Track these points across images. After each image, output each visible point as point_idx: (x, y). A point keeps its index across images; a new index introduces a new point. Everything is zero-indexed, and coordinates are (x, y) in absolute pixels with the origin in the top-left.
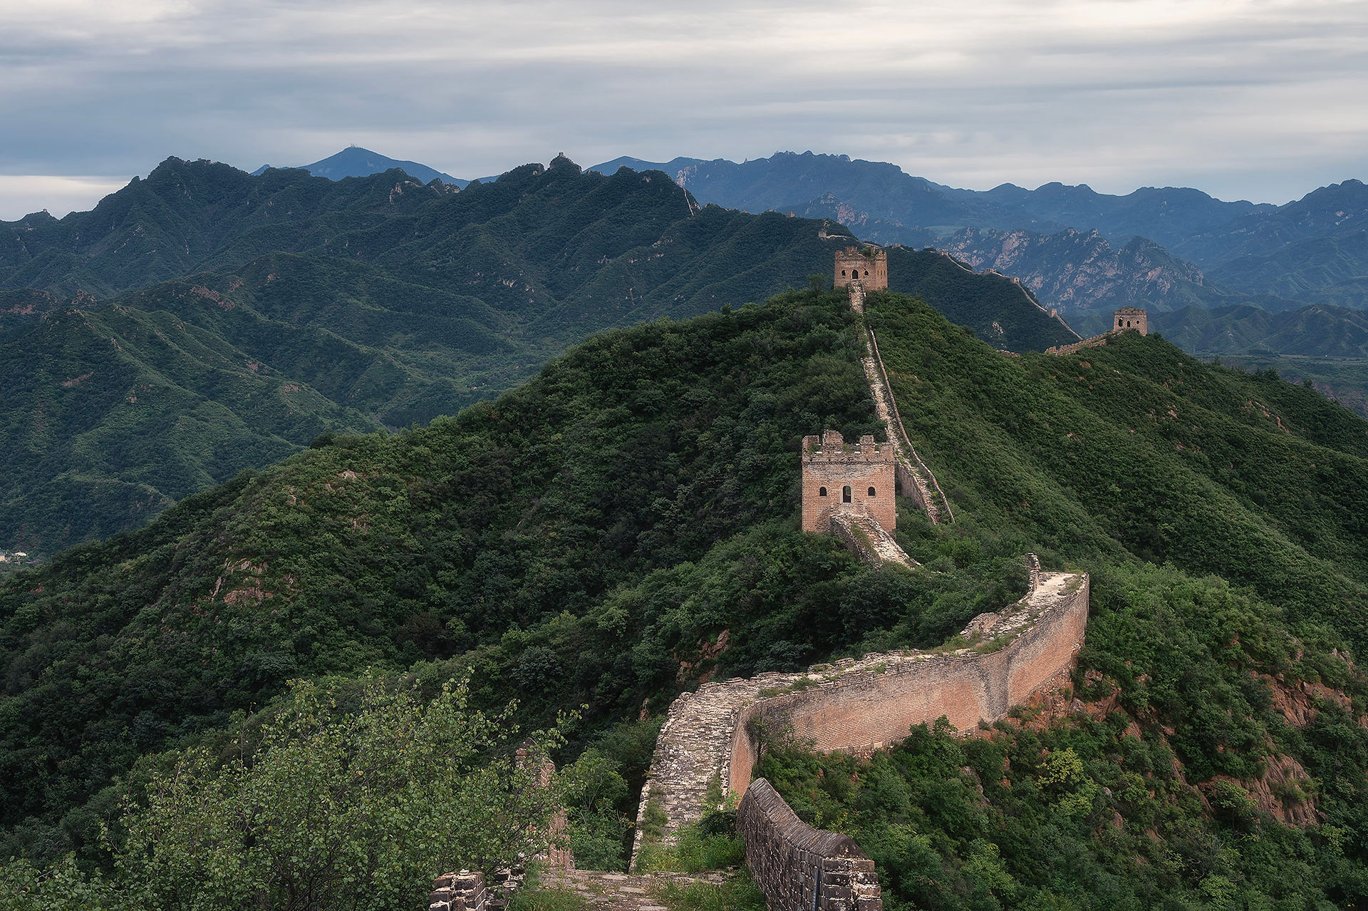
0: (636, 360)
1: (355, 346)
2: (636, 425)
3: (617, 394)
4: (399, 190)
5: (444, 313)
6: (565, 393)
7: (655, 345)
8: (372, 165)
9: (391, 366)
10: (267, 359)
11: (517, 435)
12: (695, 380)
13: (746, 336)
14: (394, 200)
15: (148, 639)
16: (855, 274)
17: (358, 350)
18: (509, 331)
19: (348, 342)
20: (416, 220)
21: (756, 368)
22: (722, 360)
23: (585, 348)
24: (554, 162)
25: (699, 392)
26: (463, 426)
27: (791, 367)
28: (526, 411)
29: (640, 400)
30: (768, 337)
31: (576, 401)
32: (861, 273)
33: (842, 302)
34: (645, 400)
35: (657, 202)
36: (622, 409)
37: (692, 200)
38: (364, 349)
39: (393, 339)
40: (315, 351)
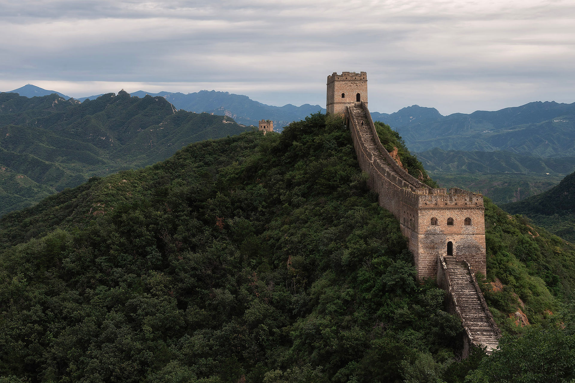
0: (204, 150)
1: (44, 161)
2: (206, 167)
3: (199, 159)
4: (56, 102)
5: (78, 149)
6: (184, 159)
7: (209, 146)
8: (37, 92)
9: (58, 169)
10: (8, 166)
11: (171, 170)
12: (221, 155)
13: (235, 144)
14: (54, 105)
15: (70, 226)
16: (265, 127)
17: (45, 163)
18: (103, 156)
19: (41, 160)
20: (64, 114)
21: (239, 152)
22: (229, 150)
23: (189, 147)
24: (120, 93)
25: (223, 158)
26: (155, 168)
27: (249, 151)
28: (173, 164)
29: (207, 161)
30: (242, 144)
31: (188, 161)
32: (266, 127)
33: (262, 135)
34: (208, 161)
35: (160, 109)
36: (201, 163)
37: (174, 108)
38: (47, 162)
39: (57, 159)
40: (27, 163)
